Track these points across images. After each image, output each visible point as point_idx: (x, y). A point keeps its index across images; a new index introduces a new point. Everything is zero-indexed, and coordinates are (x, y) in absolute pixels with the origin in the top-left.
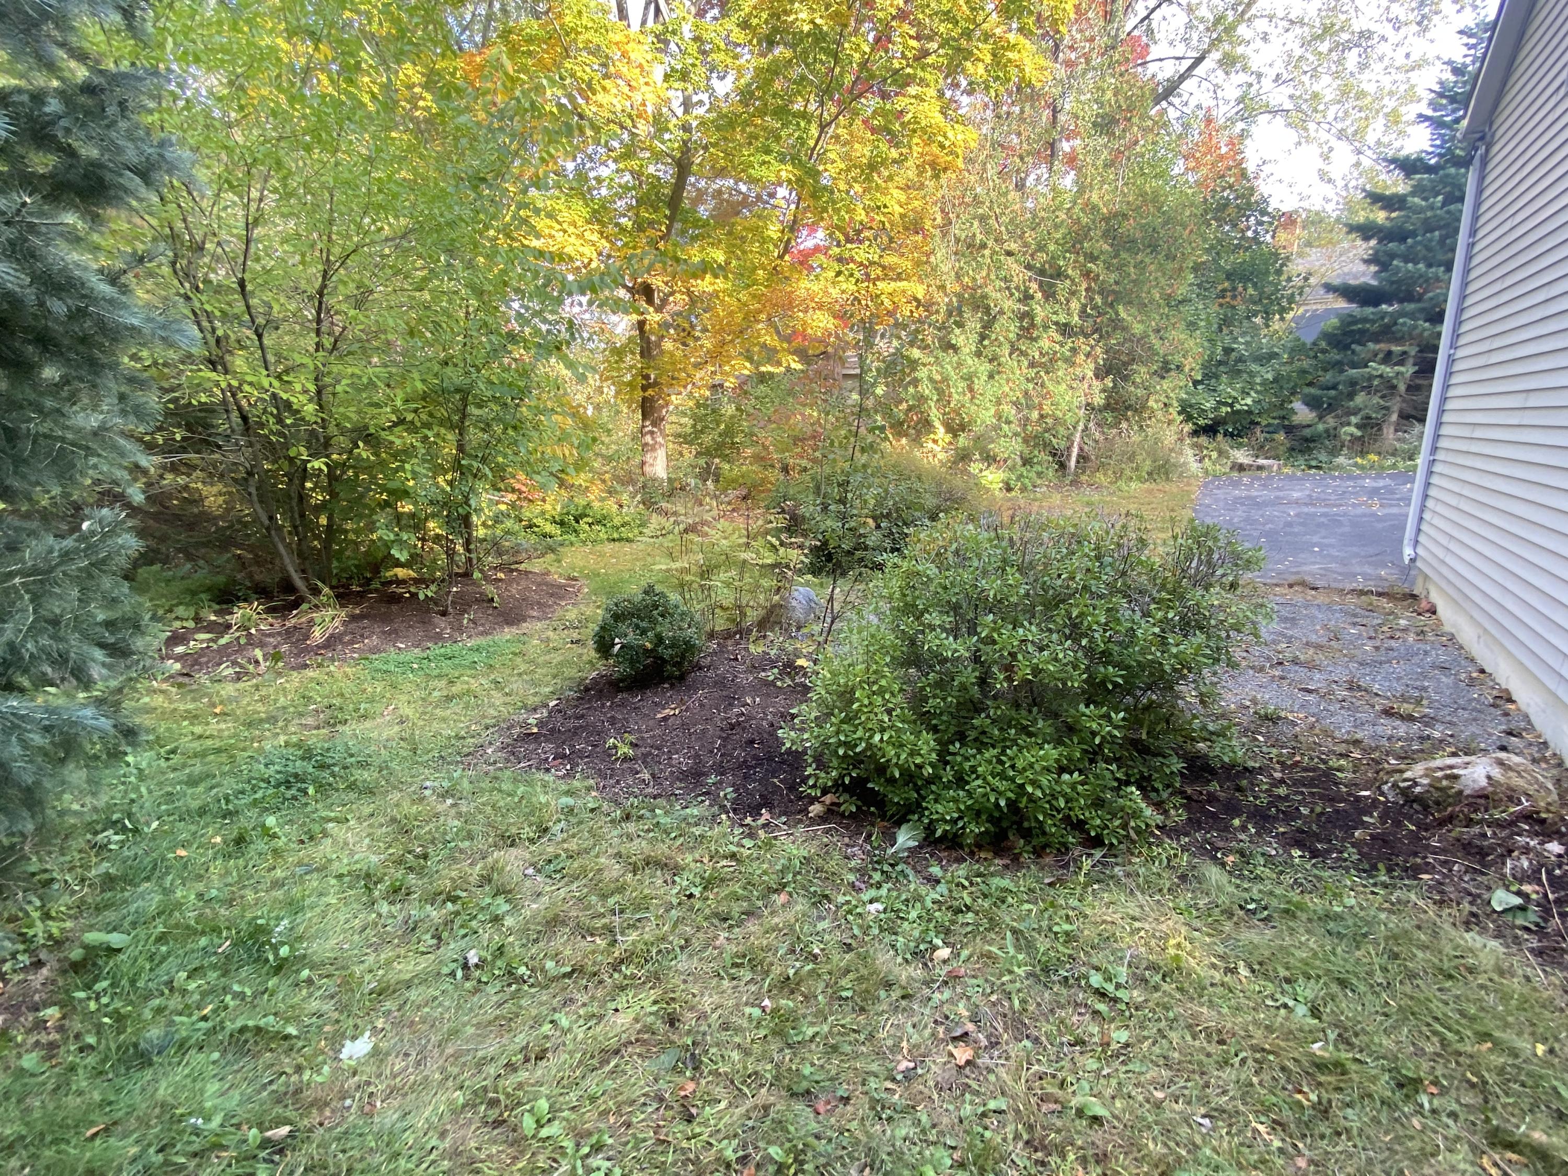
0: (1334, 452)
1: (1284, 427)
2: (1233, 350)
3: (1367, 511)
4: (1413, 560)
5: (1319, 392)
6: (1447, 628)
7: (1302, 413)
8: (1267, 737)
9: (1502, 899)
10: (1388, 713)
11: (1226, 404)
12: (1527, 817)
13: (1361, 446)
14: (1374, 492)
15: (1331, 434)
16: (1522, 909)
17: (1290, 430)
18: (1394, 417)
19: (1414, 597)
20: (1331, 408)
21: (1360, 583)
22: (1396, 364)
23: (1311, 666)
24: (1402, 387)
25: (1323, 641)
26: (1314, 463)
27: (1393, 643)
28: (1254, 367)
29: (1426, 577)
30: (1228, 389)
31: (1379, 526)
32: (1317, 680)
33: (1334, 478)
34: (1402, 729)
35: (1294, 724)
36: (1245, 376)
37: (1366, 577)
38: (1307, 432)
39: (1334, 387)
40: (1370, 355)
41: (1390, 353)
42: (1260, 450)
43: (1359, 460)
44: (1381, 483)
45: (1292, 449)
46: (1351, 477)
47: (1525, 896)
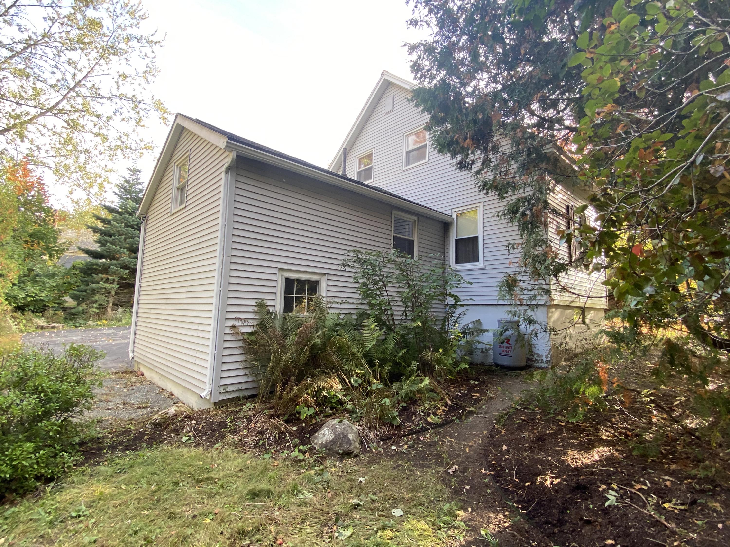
0: (87, 319)
1: (62, 308)
2: (33, 270)
3: (108, 343)
4: (133, 358)
5: (78, 293)
6: (148, 379)
7: (70, 302)
8: (100, 427)
9: (185, 439)
10: (139, 408)
11: (31, 296)
12: (186, 417)
13: (99, 316)
14: (109, 335)
15: (85, 312)
16: (190, 439)
17: (64, 309)
18: (111, 305)
19: (135, 371)
20: (83, 300)
21: (113, 370)
22: (110, 284)
23: (107, 401)
24: (113, 293)
25: (108, 392)
26: (78, 324)
27: (133, 388)
28: (46, 280)
29: (138, 362)
30: (31, 289)
31: (114, 348)
32: (111, 405)
33: (90, 330)
34: (145, 411)
35: (108, 420)
36: (40, 283)
37: (115, 368)
38: (73, 311)
39: (85, 291)
40: (99, 279)
41: (108, 279)
42: (50, 319)
43: (99, 323)
44: (111, 332)
45: (66, 318)
46: (97, 330)
47: (189, 436)
